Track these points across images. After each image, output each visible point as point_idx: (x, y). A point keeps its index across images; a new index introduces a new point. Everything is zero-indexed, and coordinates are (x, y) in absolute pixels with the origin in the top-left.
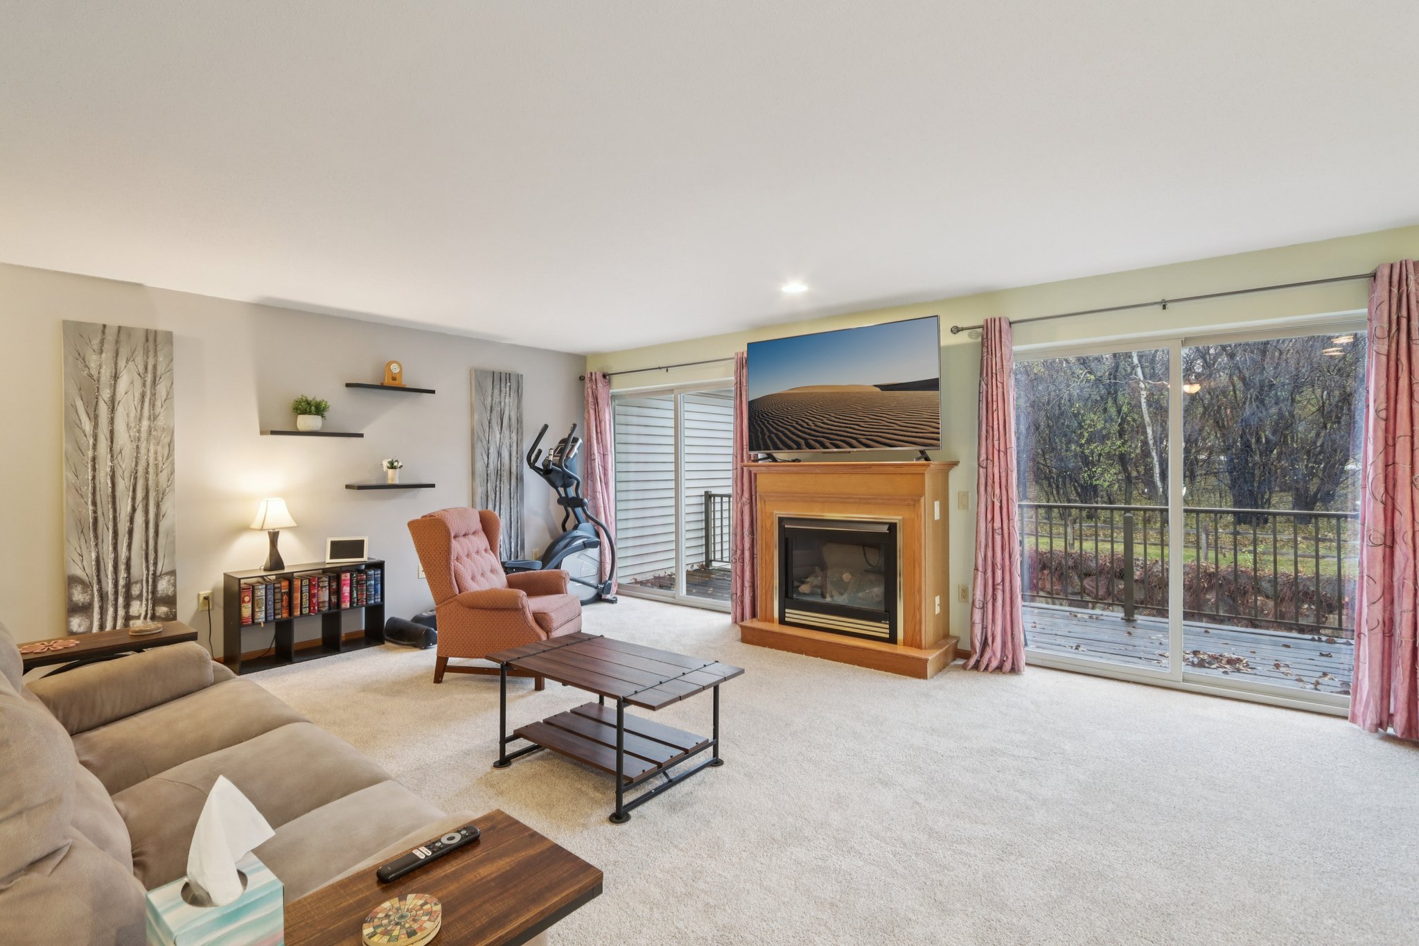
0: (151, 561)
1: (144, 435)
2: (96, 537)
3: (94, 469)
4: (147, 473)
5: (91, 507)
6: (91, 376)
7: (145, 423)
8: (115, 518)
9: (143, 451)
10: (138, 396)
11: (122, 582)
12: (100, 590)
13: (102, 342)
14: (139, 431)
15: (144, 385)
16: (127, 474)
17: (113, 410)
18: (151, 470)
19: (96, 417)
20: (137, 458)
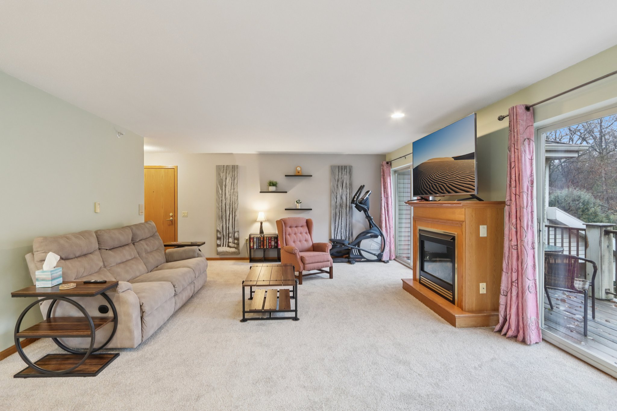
0: (233, 228)
1: (232, 194)
2: (222, 220)
3: (222, 203)
4: (233, 204)
5: (221, 213)
6: (221, 179)
7: (232, 190)
8: (226, 216)
9: (232, 198)
10: (231, 183)
11: (227, 233)
12: (223, 234)
13: (223, 170)
14: (231, 193)
15: (232, 180)
16: (228, 204)
17: (225, 187)
18: (233, 203)
19: (222, 189)
20: (230, 200)
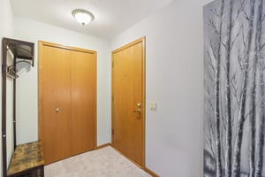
0: (257, 163)
1: (251, 63)
2: (219, 132)
3: (218, 89)
4: (254, 92)
5: (216, 113)
6: (216, 32)
7: (252, 54)
8: (230, 122)
9: (250, 75)
10: (246, 34)
11: (234, 168)
12: (220, 166)
13: (222, 8)
14: (247, 61)
15: (251, 25)
16: (238, 93)
17: (229, 49)
18: (257, 90)
19: (219, 56)
20: (246, 81)
